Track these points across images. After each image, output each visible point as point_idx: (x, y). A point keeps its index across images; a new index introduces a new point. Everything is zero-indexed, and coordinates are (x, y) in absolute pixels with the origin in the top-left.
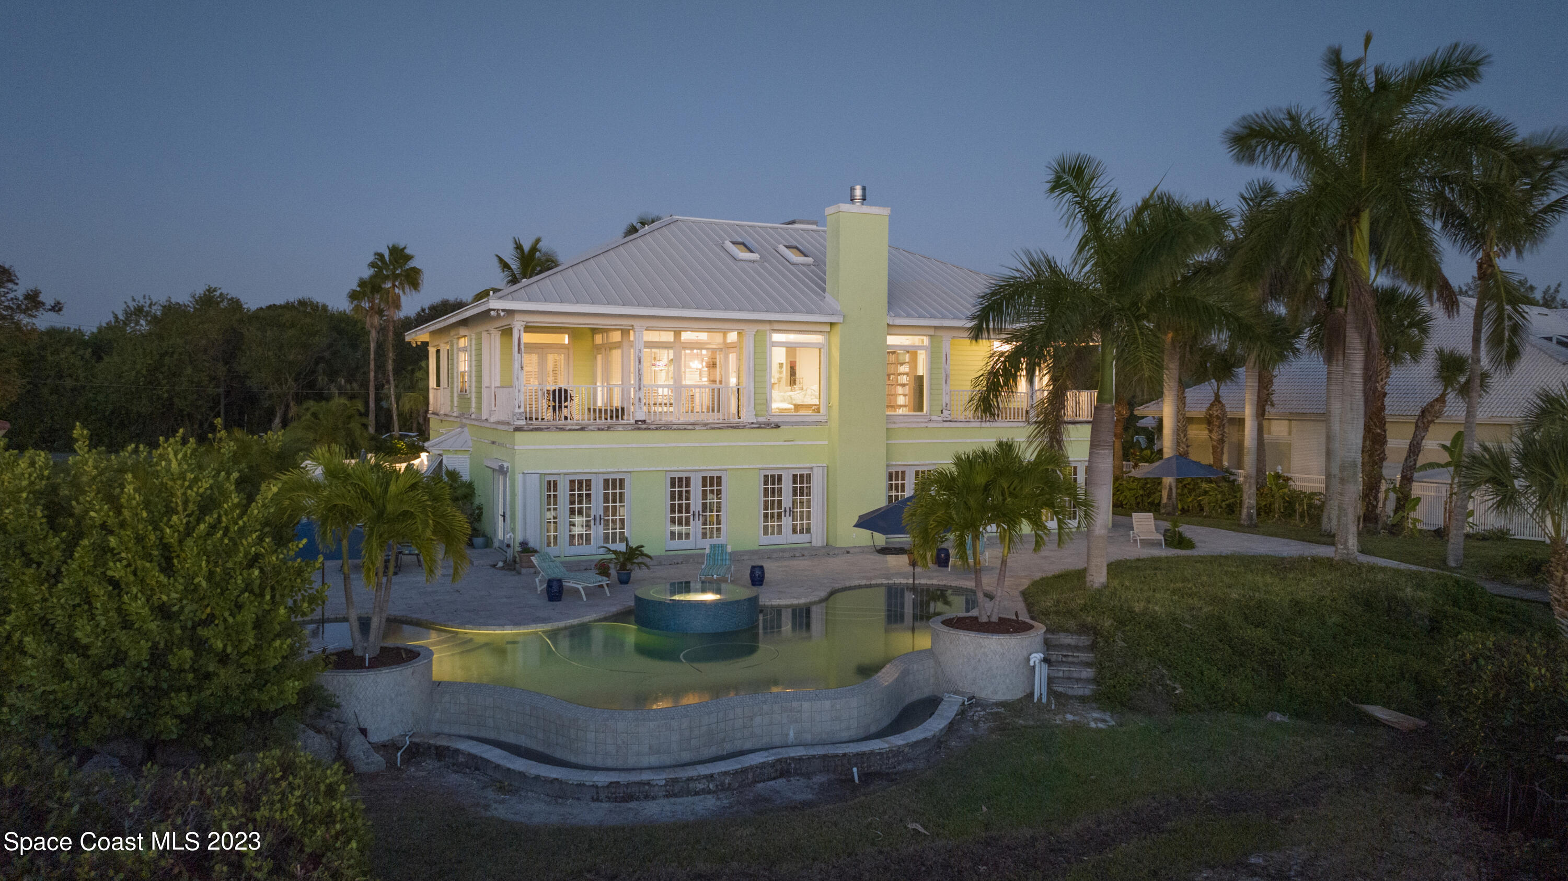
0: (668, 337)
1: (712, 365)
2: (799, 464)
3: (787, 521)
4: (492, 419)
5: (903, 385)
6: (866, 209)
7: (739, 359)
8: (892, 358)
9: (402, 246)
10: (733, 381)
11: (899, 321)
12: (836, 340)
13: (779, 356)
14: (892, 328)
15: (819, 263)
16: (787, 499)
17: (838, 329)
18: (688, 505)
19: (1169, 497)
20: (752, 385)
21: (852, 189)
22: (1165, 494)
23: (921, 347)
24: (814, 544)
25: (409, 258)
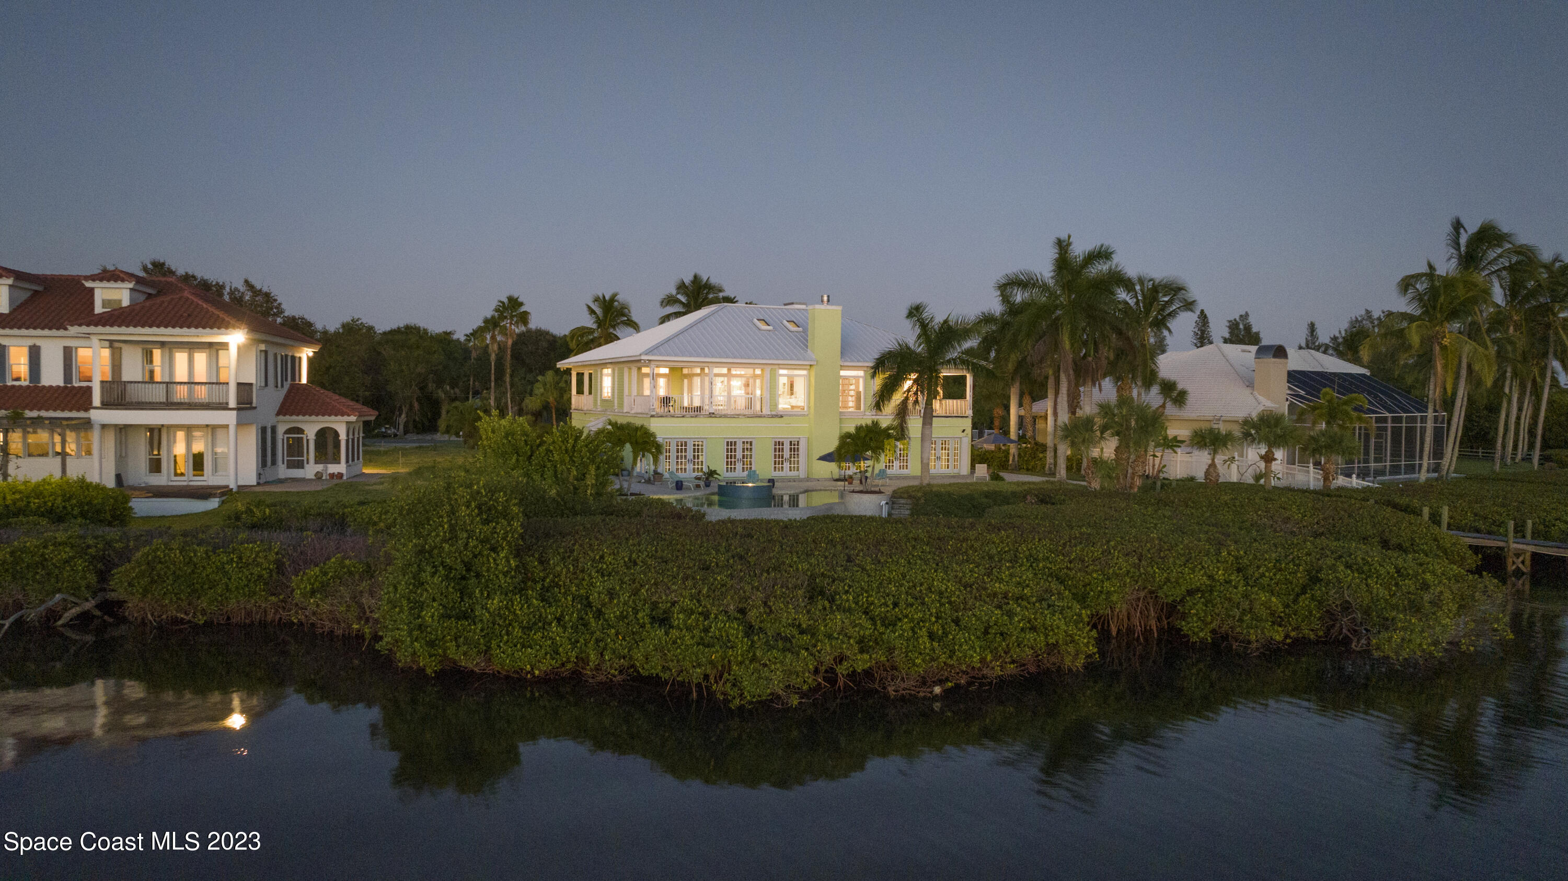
0: (725, 371)
1: (747, 385)
2: (794, 436)
3: (786, 465)
4: (633, 412)
5: (852, 396)
6: (829, 307)
7: (762, 383)
8: (847, 382)
9: (516, 296)
10: (758, 392)
11: (846, 364)
12: (813, 373)
13: (783, 380)
14: (843, 367)
15: (805, 331)
16: (787, 454)
17: (814, 369)
18: (735, 456)
19: (1013, 460)
20: (769, 396)
21: (822, 297)
22: (1011, 458)
23: (861, 377)
24: (801, 477)
25: (521, 304)
